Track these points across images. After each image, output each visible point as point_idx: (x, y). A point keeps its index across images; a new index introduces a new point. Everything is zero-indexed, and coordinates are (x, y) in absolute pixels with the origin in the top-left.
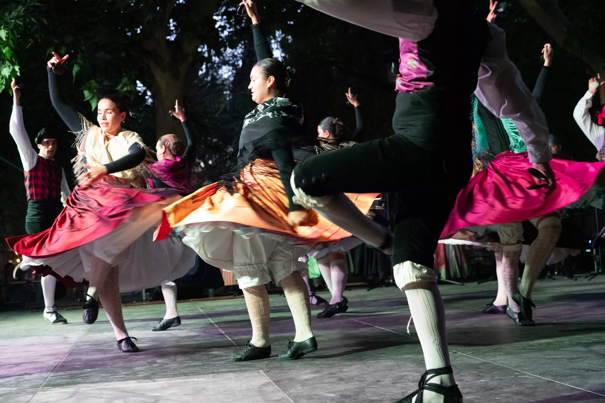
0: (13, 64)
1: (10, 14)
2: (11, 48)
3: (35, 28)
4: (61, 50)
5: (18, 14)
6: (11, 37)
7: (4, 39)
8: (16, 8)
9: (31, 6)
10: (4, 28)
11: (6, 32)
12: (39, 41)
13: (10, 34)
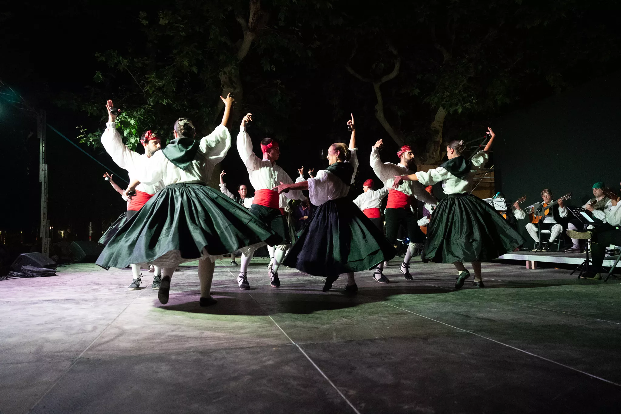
0: (137, 137)
1: (137, 113)
2: (136, 130)
3: (149, 120)
4: (161, 132)
5: (141, 113)
6: (136, 123)
7: (133, 125)
8: (140, 110)
9: (148, 110)
10: (133, 120)
11: (134, 121)
12: (151, 127)
13: (136, 122)
